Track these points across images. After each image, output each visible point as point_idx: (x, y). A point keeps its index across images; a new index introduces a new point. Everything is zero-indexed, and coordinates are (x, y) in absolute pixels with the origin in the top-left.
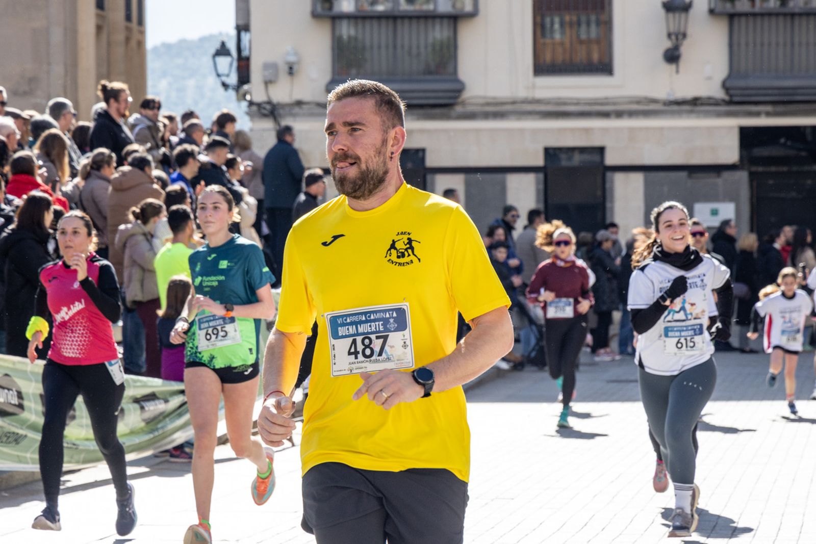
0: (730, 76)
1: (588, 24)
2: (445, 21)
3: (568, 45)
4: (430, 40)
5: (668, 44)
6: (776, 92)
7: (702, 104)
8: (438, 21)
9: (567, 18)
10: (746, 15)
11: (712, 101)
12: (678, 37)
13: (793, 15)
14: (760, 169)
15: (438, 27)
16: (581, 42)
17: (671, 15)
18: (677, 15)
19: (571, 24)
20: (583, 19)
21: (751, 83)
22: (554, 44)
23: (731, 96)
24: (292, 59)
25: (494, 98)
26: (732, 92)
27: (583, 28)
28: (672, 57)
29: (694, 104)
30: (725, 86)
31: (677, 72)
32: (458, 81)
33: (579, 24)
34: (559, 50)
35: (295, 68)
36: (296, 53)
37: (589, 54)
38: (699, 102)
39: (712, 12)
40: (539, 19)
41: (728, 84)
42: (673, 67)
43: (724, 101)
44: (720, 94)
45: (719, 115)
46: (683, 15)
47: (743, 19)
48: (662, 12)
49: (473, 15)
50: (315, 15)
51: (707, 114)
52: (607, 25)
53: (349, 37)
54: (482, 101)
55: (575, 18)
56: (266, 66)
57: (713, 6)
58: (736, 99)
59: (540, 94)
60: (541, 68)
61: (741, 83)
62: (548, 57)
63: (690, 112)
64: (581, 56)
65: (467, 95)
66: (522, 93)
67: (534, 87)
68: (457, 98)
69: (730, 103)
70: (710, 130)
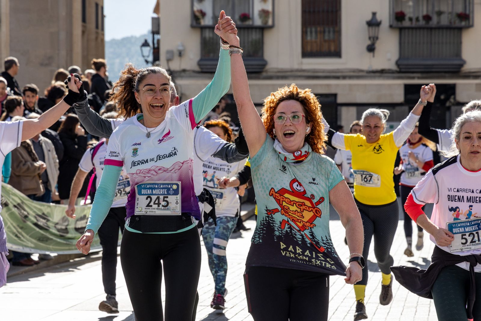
0: (400, 59)
1: (329, 32)
2: (258, 30)
3: (319, 43)
4: (250, 39)
5: (369, 42)
6: (423, 67)
7: (386, 73)
8: (254, 30)
9: (319, 29)
10: (408, 28)
11: (390, 71)
12: (374, 39)
13: (431, 29)
15: (254, 33)
16: (325, 41)
17: (371, 28)
18: (374, 28)
19: (320, 32)
20: (327, 29)
21: (411, 62)
22: (312, 42)
23: (400, 69)
24: (181, 48)
25: (282, 69)
26: (401, 67)
27: (327, 34)
28: (371, 49)
29: (382, 73)
30: (397, 63)
31: (374, 56)
32: (264, 60)
33: (324, 32)
34: (315, 45)
35: (182, 53)
36: (183, 46)
37: (329, 47)
38: (384, 72)
39: (391, 26)
40: (304, 29)
41: (399, 63)
42: (371, 54)
43: (396, 71)
44: (394, 67)
45: (394, 78)
46: (377, 28)
47: (407, 31)
48: (366, 26)
49: (272, 27)
50: (192, 27)
51: (388, 78)
52: (338, 33)
53: (210, 38)
54: (276, 70)
55: (322, 29)
56: (168, 52)
57: (391, 23)
58: (403, 70)
59: (305, 67)
60: (306, 54)
61: (405, 62)
62: (309, 48)
63: (380, 77)
64: (325, 48)
65: (268, 67)
66: (296, 66)
67: (302, 63)
68: (263, 68)
69: (400, 72)
70: (390, 86)
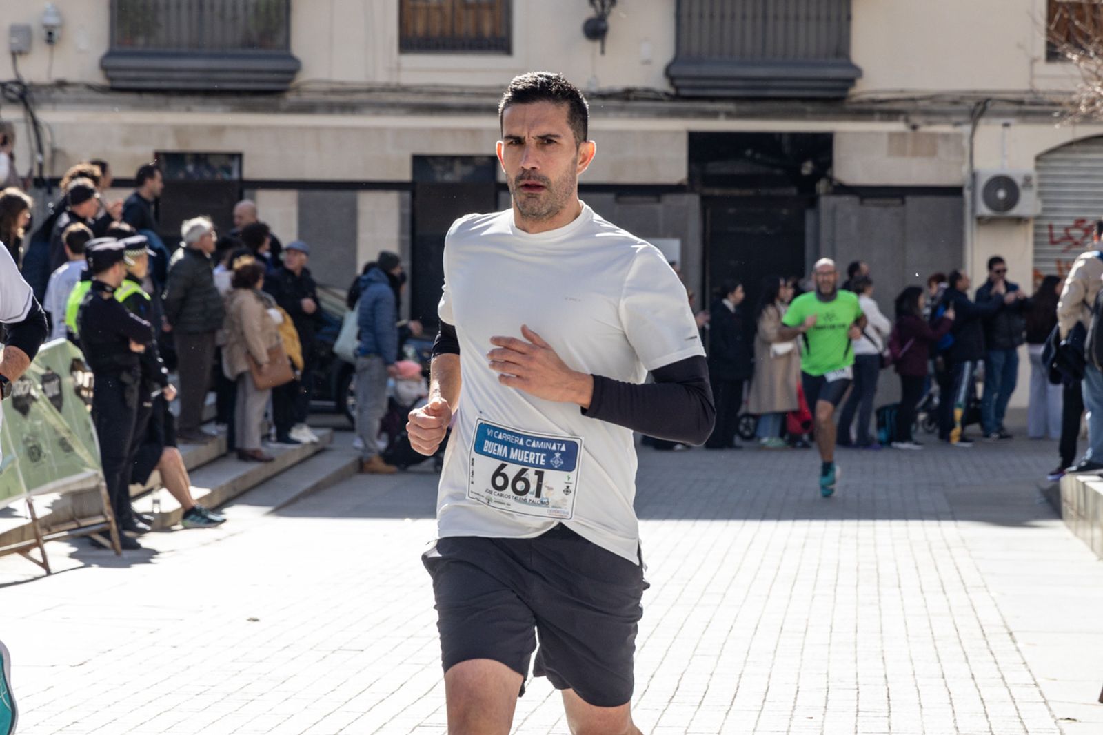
0: (676, 61)
3: (448, 11)
5: (590, 12)
6: (740, 83)
7: (636, 99)
11: (651, 95)
12: (604, 4)
14: (717, 192)
16: (467, 6)
21: (706, 70)
22: (428, 8)
23: (677, 88)
24: (52, 21)
25: (342, 83)
26: (678, 82)
28: (596, 30)
29: (626, 98)
30: (669, 73)
31: (603, 52)
32: (292, 58)
34: (436, 17)
35: (56, 33)
36: (58, 14)
37: (478, 24)
38: (632, 96)
41: (673, 72)
42: (597, 45)
43: (667, 94)
44: (662, 85)
45: (661, 114)
51: (644, 113)
54: (325, 87)
56: (15, 30)
58: (684, 92)
59: (407, 79)
60: (410, 42)
61: (693, 70)
62: (420, 27)
63: (622, 109)
64: (466, 26)
65: (302, 77)
66: (382, 78)
67: (399, 68)
68: (289, 81)
69: (677, 97)
70: (648, 134)
